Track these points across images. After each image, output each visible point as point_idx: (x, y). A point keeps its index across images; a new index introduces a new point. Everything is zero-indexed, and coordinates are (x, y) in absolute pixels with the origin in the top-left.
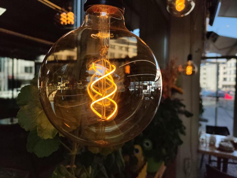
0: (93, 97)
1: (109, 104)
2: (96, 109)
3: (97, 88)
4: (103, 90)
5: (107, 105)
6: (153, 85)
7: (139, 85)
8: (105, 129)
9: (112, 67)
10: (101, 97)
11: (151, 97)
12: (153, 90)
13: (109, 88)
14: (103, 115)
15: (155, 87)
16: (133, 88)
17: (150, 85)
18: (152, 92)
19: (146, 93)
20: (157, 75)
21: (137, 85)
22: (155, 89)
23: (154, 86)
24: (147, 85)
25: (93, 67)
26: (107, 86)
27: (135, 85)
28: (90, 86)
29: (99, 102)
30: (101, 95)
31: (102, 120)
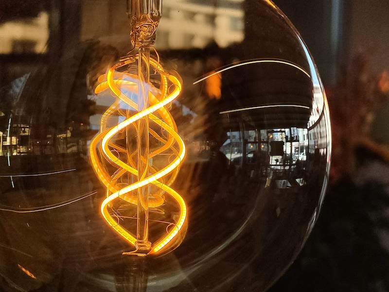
0: (110, 180)
1: (161, 203)
2: (117, 216)
3: (122, 150)
4: (141, 158)
5: (154, 205)
6: (301, 139)
7: (258, 141)
8: (146, 281)
9: (170, 83)
10: (136, 180)
11: (298, 180)
12: (303, 157)
13: (159, 152)
14: (141, 238)
15: (308, 148)
16: (239, 152)
17: (292, 139)
18: (298, 161)
19: (279, 168)
20: (314, 106)
21: (253, 140)
22: (308, 154)
23: (306, 143)
24: (284, 140)
25: (109, 82)
26: (154, 144)
27: (246, 142)
28: (100, 144)
29: (130, 194)
30: (135, 172)
31: (139, 255)
